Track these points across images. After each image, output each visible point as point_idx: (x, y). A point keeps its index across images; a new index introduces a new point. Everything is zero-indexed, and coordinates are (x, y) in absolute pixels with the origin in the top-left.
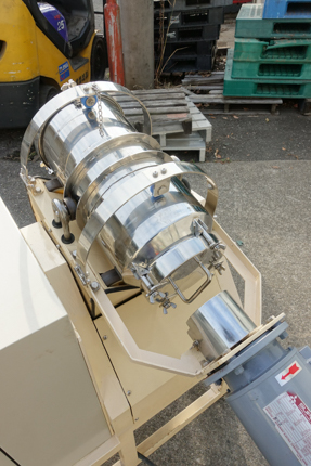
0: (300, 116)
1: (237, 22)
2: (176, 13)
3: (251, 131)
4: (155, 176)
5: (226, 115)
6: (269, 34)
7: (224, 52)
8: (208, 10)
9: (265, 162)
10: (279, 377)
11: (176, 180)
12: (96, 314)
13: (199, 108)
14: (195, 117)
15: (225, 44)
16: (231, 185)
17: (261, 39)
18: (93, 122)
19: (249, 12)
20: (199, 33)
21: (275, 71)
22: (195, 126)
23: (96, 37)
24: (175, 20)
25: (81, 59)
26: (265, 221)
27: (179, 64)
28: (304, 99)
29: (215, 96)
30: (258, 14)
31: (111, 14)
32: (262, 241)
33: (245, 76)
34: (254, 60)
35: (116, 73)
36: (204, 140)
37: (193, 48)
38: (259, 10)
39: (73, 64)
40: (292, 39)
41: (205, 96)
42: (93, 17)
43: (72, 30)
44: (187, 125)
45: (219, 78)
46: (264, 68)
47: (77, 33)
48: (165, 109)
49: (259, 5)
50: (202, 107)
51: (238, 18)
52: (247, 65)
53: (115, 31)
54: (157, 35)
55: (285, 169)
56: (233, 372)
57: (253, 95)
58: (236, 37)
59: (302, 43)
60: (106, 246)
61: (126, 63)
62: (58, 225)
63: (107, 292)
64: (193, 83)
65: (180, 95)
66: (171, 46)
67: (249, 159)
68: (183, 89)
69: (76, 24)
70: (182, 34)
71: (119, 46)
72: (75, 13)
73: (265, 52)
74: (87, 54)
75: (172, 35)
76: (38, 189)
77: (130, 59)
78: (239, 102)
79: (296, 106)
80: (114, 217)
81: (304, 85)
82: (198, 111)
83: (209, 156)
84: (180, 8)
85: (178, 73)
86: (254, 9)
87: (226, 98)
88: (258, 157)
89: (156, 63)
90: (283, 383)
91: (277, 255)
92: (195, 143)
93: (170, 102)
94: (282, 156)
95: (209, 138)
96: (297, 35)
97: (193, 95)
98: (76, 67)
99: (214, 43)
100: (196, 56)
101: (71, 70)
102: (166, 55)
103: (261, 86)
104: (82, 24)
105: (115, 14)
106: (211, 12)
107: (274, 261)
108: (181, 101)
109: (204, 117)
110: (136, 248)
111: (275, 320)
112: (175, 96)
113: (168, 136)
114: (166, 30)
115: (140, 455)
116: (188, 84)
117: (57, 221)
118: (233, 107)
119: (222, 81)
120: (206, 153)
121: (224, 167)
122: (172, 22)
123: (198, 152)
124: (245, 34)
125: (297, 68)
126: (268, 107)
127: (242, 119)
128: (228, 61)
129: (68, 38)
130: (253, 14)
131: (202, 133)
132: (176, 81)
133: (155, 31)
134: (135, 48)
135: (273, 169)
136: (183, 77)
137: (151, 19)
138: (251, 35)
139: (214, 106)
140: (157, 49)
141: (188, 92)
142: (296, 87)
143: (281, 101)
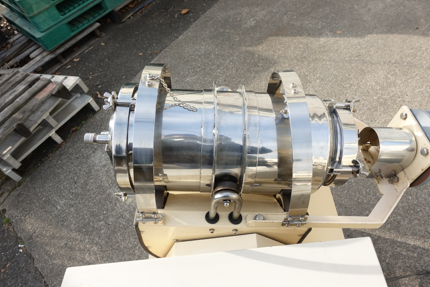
0: (121, 26)
3: (102, 61)
5: (67, 64)
28: (112, 12)
29: (40, 56)
33: (53, 24)
34: (47, 6)
36: (83, 92)
41: (31, 63)
52: (46, 14)
57: (73, 34)
64: (6, 60)
67: (128, 80)
78: (67, 46)
79: (109, 20)
83: (98, 102)
87: (52, 52)
94: (146, 60)
95: (85, 89)
103: (72, 23)
123: (88, 106)
126: (92, 35)
127: (83, 57)
131: (77, 88)
142: (99, 7)
143: (98, 24)
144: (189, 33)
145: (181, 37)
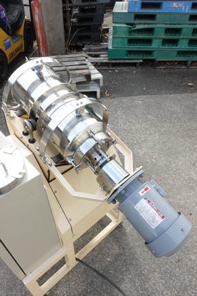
0: (153, 69)
1: (113, 13)
2: (76, 7)
3: (125, 79)
4: (78, 105)
5: (110, 70)
6: (132, 21)
7: (107, 31)
8: (95, 5)
9: (134, 97)
10: (140, 193)
11: (87, 107)
12: (51, 179)
13: (94, 66)
14: (92, 72)
15: (107, 25)
16: (116, 111)
17: (128, 24)
18: (42, 79)
19: (120, 7)
20: (91, 19)
21: (137, 43)
22: (93, 77)
23: (26, 21)
24: (76, 11)
25: (17, 36)
26: (136, 130)
27: (80, 38)
28: (154, 60)
29: (103, 58)
30: (125, 9)
31: (36, 8)
32: (135, 142)
33: (120, 46)
34: (124, 36)
35: (41, 45)
36: (99, 85)
37: (88, 28)
38: (126, 6)
39: (13, 39)
40: (145, 24)
41: (98, 58)
42: (23, 8)
43: (10, 17)
44: (88, 76)
45: (105, 47)
46: (131, 41)
47: (14, 19)
48: (74, 67)
49: (125, 3)
50: (96, 65)
51: (114, 11)
52: (121, 40)
53: (39, 19)
54: (65, 20)
55: (146, 101)
56: (120, 193)
57: (125, 57)
58: (114, 23)
59: (151, 26)
60: (54, 143)
61: (47, 38)
62: (26, 134)
63: (56, 166)
64: (90, 50)
65: (82, 58)
66: (75, 27)
67: (125, 96)
68: (84, 54)
69: (12, 13)
70: (80, 19)
71: (42, 28)
72: (11, 5)
73: (131, 32)
74: (21, 32)
75: (74, 20)
76: (12, 116)
77: (49, 35)
78: (118, 61)
79: (150, 63)
80: (57, 128)
81: (154, 51)
82: (94, 68)
83: (102, 95)
84: (78, 4)
85: (80, 44)
86: (123, 5)
87: (110, 59)
88: (131, 94)
89: (66, 38)
90: (142, 195)
91: (144, 149)
92: (94, 87)
93: (77, 63)
94: (144, 93)
95: (101, 84)
96: (148, 22)
97: (90, 58)
98: (15, 40)
99: (101, 25)
100: (90, 33)
101: (12, 43)
102: (72, 33)
103: (130, 52)
104: (16, 13)
105: (38, 7)
106: (97, 7)
107: (142, 152)
108: (83, 62)
109: (97, 72)
110: (69, 142)
111: (138, 169)
112: (80, 59)
113: (77, 83)
114: (70, 17)
115: (77, 259)
116: (86, 51)
117: (25, 132)
118: (114, 65)
119: (107, 49)
120: (101, 93)
121: (111, 100)
122: (74, 12)
123: (95, 93)
124: (118, 21)
125: (149, 41)
126: (134, 65)
127: (120, 72)
128: (110, 36)
129: (8, 22)
130: (122, 9)
131: (97, 81)
132: (79, 49)
133: (64, 18)
134: (52, 29)
135: (139, 101)
136: (83, 47)
137: (61, 11)
138: (122, 21)
139: (103, 64)
140: (66, 29)
141: (87, 56)
142: (150, 53)
143: (141, 61)
144: (178, 96)
145: (172, 95)
